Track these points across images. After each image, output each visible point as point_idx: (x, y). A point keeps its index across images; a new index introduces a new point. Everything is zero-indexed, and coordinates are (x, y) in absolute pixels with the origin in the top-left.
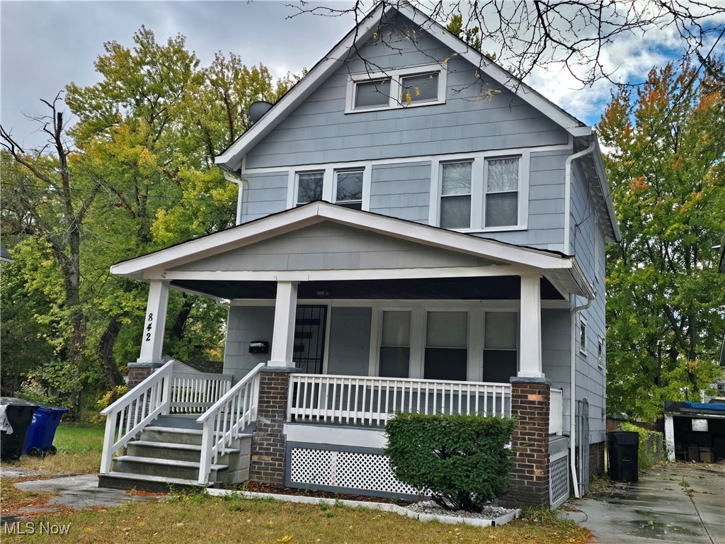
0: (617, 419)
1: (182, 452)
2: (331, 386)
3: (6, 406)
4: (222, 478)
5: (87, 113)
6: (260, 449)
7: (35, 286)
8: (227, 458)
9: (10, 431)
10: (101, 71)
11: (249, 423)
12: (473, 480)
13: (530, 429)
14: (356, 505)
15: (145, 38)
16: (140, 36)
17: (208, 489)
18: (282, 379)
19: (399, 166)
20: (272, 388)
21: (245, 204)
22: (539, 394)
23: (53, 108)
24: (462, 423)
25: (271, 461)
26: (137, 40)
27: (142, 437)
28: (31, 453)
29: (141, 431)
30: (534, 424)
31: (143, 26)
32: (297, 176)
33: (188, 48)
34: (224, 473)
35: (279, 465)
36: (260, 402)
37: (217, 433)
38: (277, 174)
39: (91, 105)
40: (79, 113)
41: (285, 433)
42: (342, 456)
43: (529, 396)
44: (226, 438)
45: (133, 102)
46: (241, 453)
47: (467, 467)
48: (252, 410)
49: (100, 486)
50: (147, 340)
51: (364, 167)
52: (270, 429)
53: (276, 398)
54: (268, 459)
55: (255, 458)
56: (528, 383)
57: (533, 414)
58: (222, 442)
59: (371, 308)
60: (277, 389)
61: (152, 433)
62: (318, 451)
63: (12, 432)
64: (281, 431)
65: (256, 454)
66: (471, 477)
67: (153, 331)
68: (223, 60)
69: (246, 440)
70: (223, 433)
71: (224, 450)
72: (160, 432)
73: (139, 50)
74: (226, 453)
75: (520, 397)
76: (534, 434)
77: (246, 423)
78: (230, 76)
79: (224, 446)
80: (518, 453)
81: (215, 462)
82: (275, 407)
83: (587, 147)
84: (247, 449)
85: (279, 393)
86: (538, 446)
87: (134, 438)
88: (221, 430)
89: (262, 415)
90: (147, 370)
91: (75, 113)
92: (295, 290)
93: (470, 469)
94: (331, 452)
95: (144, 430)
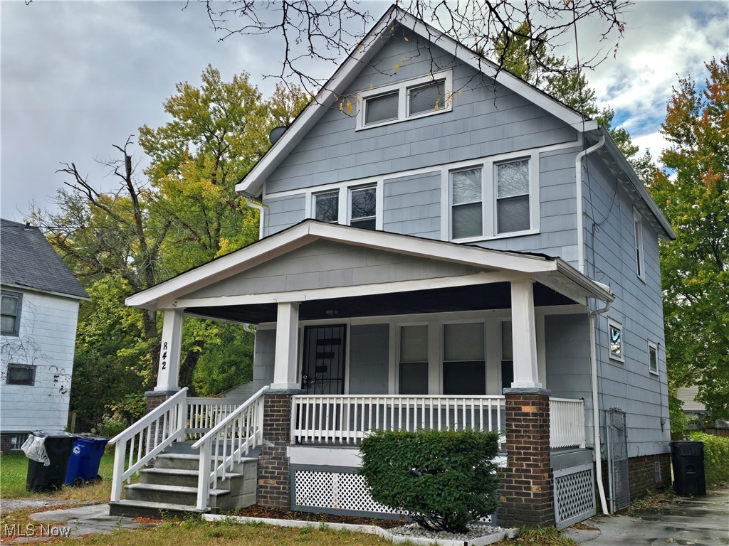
0: (720, 429)
1: (189, 478)
2: (352, 406)
3: (44, 438)
4: (223, 503)
5: (160, 152)
6: (266, 472)
7: (129, 322)
8: (229, 482)
9: (47, 463)
10: (170, 112)
11: (254, 447)
12: (445, 499)
13: (525, 443)
14: (341, 528)
15: (211, 76)
16: (207, 75)
17: (206, 515)
18: (284, 402)
19: (410, 179)
20: (275, 411)
21: (267, 229)
22: (533, 405)
23: (125, 152)
24: (435, 439)
25: (276, 485)
26: (205, 79)
27: (156, 464)
28: (77, 483)
29: (155, 458)
30: (529, 437)
31: (210, 65)
32: (314, 197)
33: (252, 83)
34: (225, 498)
35: (284, 488)
36: (264, 425)
37: (216, 458)
38: (295, 197)
39: (162, 145)
40: (152, 153)
41: (288, 456)
42: (343, 477)
43: (523, 407)
44: (226, 463)
45: (204, 138)
46: (245, 478)
47: (438, 486)
48: (257, 435)
49: (111, 514)
50: (164, 368)
51: (376, 183)
52: (274, 452)
53: (278, 420)
54: (273, 483)
55: (262, 482)
56: (521, 394)
57: (527, 426)
58: (222, 467)
59: (388, 324)
60: (279, 411)
61: (165, 460)
62: (320, 473)
63: (49, 464)
64: (284, 454)
65: (263, 477)
66: (443, 495)
67: (168, 360)
68: (284, 90)
69: (251, 465)
70: (223, 458)
71: (225, 475)
72: (172, 459)
73: (205, 88)
74: (227, 478)
75: (514, 409)
76: (529, 448)
77: (251, 447)
78: (291, 105)
79: (224, 470)
80: (514, 469)
81: (215, 487)
82: (278, 429)
83: (597, 142)
84: (252, 473)
85: (281, 416)
86: (534, 460)
87: (147, 465)
88: (220, 454)
89: (266, 439)
90: (162, 397)
91: (148, 154)
92: (295, 310)
93: (441, 487)
94: (333, 474)
95: (157, 458)
